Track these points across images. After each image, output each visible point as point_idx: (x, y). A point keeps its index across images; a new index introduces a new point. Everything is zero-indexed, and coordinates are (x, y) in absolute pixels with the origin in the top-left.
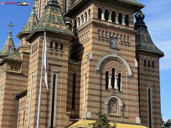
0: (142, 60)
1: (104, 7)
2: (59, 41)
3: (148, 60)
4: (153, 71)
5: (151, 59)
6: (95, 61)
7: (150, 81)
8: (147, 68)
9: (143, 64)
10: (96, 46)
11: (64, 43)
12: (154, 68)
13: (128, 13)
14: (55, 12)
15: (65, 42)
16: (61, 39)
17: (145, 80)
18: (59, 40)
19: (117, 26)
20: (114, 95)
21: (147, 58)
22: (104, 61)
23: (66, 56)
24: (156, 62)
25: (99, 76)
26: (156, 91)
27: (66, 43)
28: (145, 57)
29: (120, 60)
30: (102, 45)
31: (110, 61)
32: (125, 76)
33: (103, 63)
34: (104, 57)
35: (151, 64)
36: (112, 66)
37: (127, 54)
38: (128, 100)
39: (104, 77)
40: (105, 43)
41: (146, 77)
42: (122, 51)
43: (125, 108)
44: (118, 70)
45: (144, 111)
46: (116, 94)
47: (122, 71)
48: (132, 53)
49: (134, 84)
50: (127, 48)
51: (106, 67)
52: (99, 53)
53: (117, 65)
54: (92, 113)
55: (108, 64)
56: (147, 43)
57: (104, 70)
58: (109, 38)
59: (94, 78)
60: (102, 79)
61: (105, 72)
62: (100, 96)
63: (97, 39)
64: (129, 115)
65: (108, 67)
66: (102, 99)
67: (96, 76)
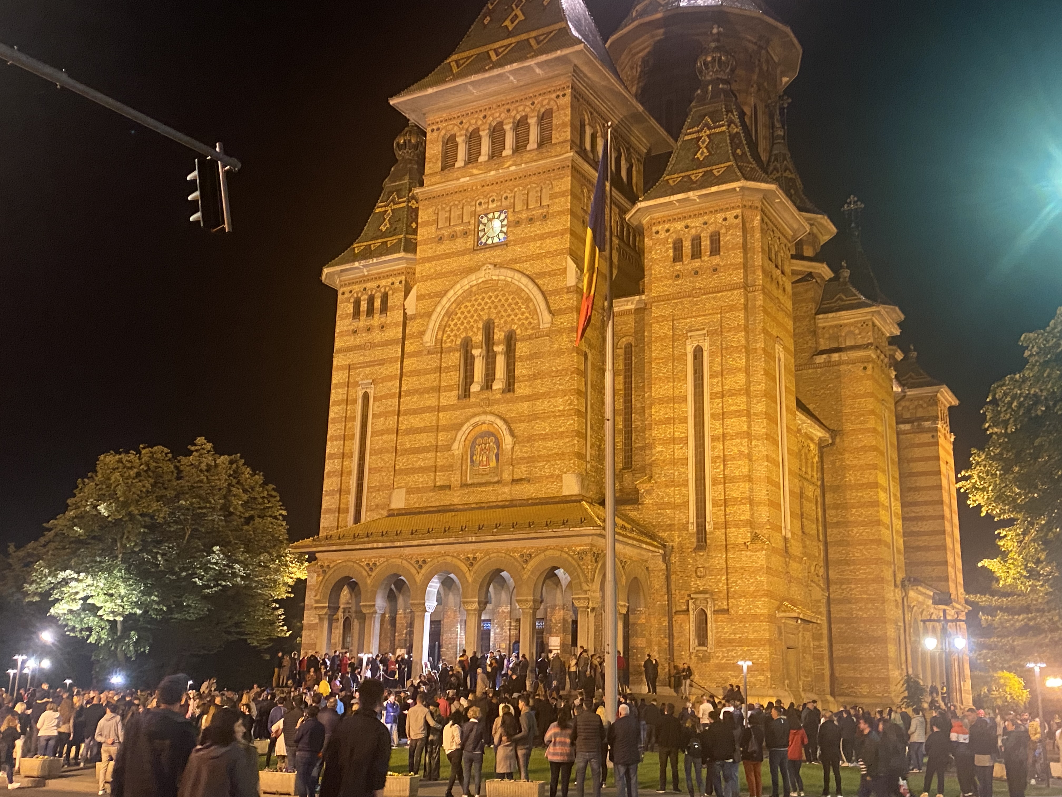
0: (665, 242)
1: (462, 124)
2: (378, 286)
3: (693, 232)
4: (716, 270)
5: (705, 223)
6: (422, 316)
7: (704, 312)
8: (687, 265)
9: (667, 256)
10: (427, 265)
11: (391, 289)
12: (719, 256)
13: (550, 100)
14: (393, 201)
16: (383, 278)
18: (378, 283)
20: (485, 413)
21: (687, 227)
22: (454, 306)
23: (396, 324)
24: (729, 227)
25: (433, 361)
27: (397, 284)
28: (679, 226)
29: (507, 284)
30: (447, 256)
31: (476, 300)
32: (530, 332)
33: (449, 314)
34: (451, 293)
35: (706, 243)
36: (481, 313)
37: (538, 251)
38: (535, 419)
39: (455, 358)
40: (460, 244)
41: (682, 303)
42: (518, 248)
43: (525, 449)
44: (502, 321)
45: (673, 440)
46: (495, 408)
47: (519, 319)
48: (557, 239)
49: (560, 352)
50: (537, 229)
51: (462, 323)
52: (438, 285)
53: (499, 305)
54: (409, 491)
55: (469, 311)
56: (700, 165)
57: (455, 335)
58: (474, 221)
59: (419, 373)
60: (449, 369)
61: (459, 341)
62: (437, 428)
63: (433, 241)
64: (537, 473)
65: (469, 323)
66: (442, 438)
67: (424, 366)
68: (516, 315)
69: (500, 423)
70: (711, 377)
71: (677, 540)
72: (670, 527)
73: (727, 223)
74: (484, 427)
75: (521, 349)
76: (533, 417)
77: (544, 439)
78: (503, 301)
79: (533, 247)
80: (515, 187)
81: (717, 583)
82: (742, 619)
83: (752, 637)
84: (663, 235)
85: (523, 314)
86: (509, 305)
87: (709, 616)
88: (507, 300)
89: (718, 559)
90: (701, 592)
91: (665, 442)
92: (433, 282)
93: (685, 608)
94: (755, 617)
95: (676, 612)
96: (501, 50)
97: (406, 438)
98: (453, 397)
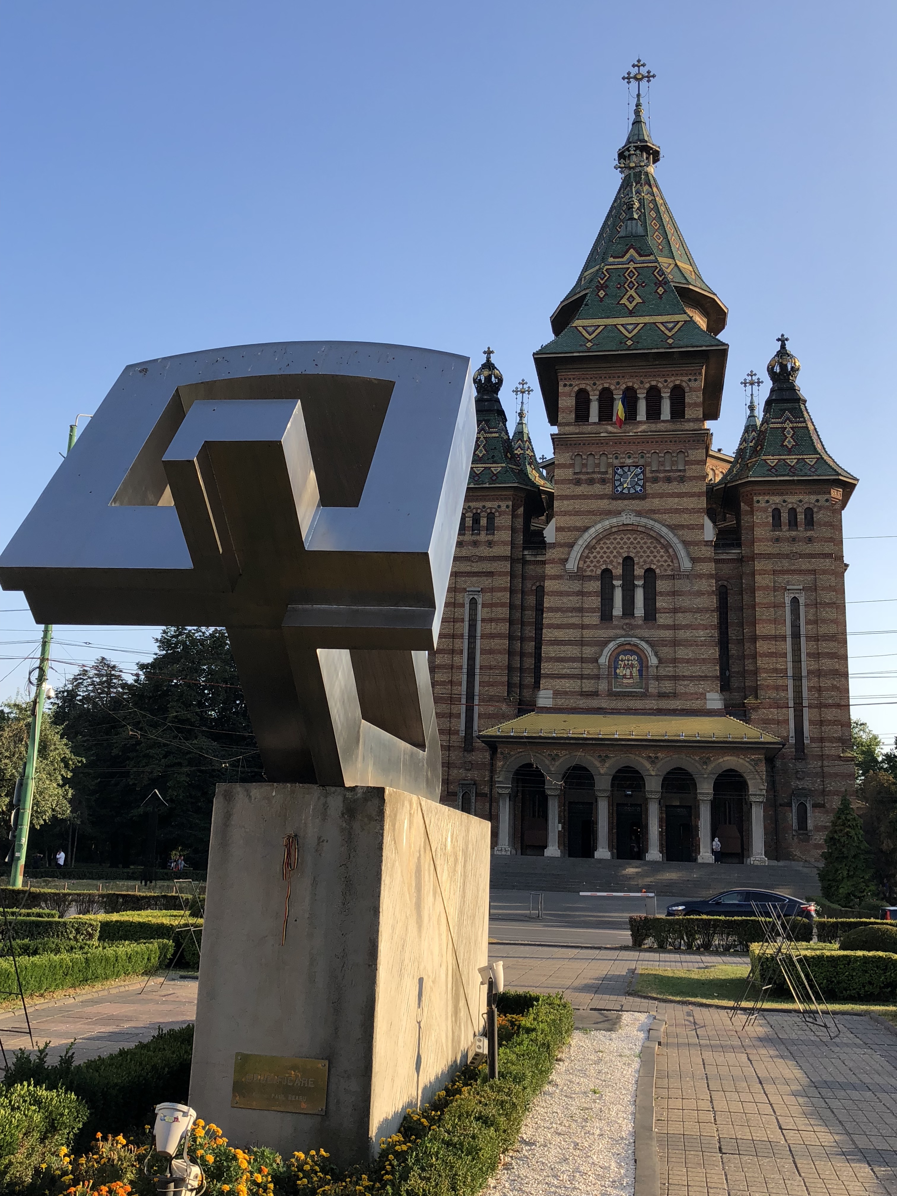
0: (765, 510)
1: (595, 384)
2: (484, 507)
3: (790, 506)
4: (810, 540)
5: (800, 501)
6: (562, 545)
7: (800, 572)
8: (785, 532)
9: (768, 522)
11: (497, 511)
12: (813, 530)
13: (681, 381)
14: (483, 429)
15: (499, 506)
16: (489, 500)
17: (775, 572)
18: (484, 504)
19: (640, 430)
20: (627, 635)
21: (784, 501)
22: (594, 541)
23: (504, 543)
24: (820, 508)
25: (576, 586)
26: (820, 604)
27: (503, 508)
28: (777, 499)
29: (647, 530)
30: (586, 497)
31: (615, 539)
32: (669, 572)
33: (590, 547)
34: (592, 530)
35: (801, 517)
36: (621, 551)
37: (675, 507)
38: (679, 645)
39: (595, 586)
40: (597, 488)
41: (781, 562)
42: (656, 501)
43: (667, 669)
44: (642, 560)
45: (774, 670)
46: (638, 632)
47: (658, 561)
48: (694, 499)
49: (700, 593)
50: (674, 487)
51: (602, 557)
52: (578, 521)
53: (638, 546)
54: (557, 694)
55: (608, 548)
56: (790, 452)
57: (595, 566)
58: (610, 471)
59: (561, 594)
60: (589, 594)
61: (599, 572)
62: (582, 643)
63: (570, 481)
64: (681, 689)
65: (608, 557)
66: (588, 651)
67: (566, 589)
68: (655, 557)
69: (644, 645)
70: (807, 623)
73: (819, 504)
74: (628, 647)
75: (661, 585)
76: (676, 644)
77: (687, 663)
78: (642, 543)
79: (673, 503)
80: (653, 449)
81: (813, 784)
84: (763, 504)
85: (662, 557)
86: (648, 548)
87: (809, 808)
88: (646, 543)
89: (814, 765)
90: (801, 790)
92: (572, 518)
93: (788, 801)
95: (781, 804)
96: (630, 327)
97: (550, 648)
98: (594, 619)
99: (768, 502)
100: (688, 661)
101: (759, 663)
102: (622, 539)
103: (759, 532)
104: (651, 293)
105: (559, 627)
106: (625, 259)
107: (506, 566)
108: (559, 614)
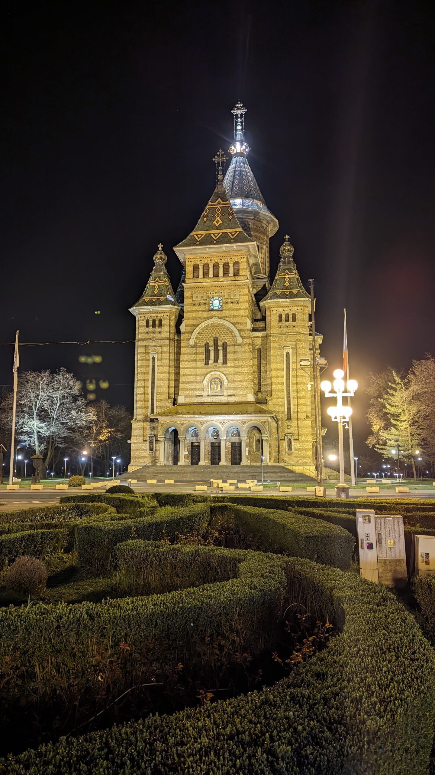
0: (275, 315)
1: (201, 261)
2: (157, 316)
4: (294, 327)
5: (290, 310)
6: (187, 333)
7: (290, 341)
8: (284, 324)
9: (277, 320)
10: (189, 314)
12: (296, 322)
13: (238, 258)
14: (157, 281)
16: (159, 313)
17: (279, 341)
19: (220, 281)
20: (215, 371)
21: (284, 310)
22: (201, 331)
23: (166, 332)
24: (299, 313)
25: (193, 350)
28: (281, 309)
29: (223, 325)
30: (198, 311)
31: (210, 329)
32: (233, 343)
33: (200, 333)
34: (200, 326)
35: (290, 317)
36: (213, 334)
37: (235, 315)
38: (236, 374)
39: (203, 350)
40: (203, 307)
41: (282, 337)
42: (227, 312)
43: (232, 385)
44: (221, 338)
45: (279, 383)
46: (220, 369)
48: (243, 311)
49: (245, 352)
50: (235, 306)
51: (205, 337)
52: (194, 322)
53: (220, 332)
54: (186, 397)
55: (207, 333)
56: (287, 288)
57: (202, 341)
58: (208, 299)
59: (187, 354)
60: (199, 354)
61: (204, 344)
62: (196, 375)
63: (191, 305)
64: (237, 393)
65: (207, 337)
66: (198, 378)
67: (190, 352)
68: (227, 337)
69: (223, 375)
70: (293, 363)
71: (280, 416)
72: (278, 412)
73: (298, 311)
74: (215, 376)
75: (230, 349)
76: (235, 374)
77: (240, 382)
78: (221, 331)
79: (234, 313)
80: (226, 289)
81: (294, 431)
82: (303, 442)
83: (306, 447)
84: (275, 312)
85: (230, 336)
86: (224, 333)
87: (292, 441)
88: (223, 331)
89: (295, 423)
90: (289, 433)
91: (276, 384)
92: (192, 320)
93: (283, 438)
94: (307, 441)
95: (281, 440)
96: (216, 235)
97: (183, 378)
98: (202, 364)
99: (277, 311)
100: (240, 381)
101: (272, 380)
102: (213, 329)
103: (272, 324)
104: (226, 219)
105: (187, 368)
106: (216, 203)
107: (167, 342)
108: (187, 363)
